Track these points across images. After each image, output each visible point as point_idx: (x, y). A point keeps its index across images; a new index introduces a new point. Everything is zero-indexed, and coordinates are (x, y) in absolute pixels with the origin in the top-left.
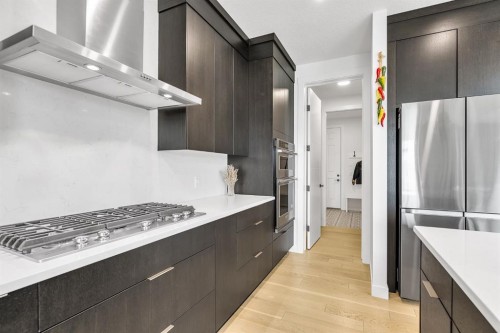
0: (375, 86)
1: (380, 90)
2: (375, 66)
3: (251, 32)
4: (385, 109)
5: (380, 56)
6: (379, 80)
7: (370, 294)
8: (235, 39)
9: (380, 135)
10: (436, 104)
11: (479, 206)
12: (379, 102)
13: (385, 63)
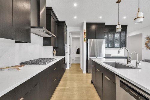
0: (84, 35)
1: (85, 36)
2: (84, 32)
3: (60, 19)
4: (85, 40)
5: (85, 30)
6: (85, 34)
7: (83, 73)
8: (56, 20)
9: (85, 44)
10: (92, 39)
11: (98, 56)
12: (85, 38)
13: (86, 31)
